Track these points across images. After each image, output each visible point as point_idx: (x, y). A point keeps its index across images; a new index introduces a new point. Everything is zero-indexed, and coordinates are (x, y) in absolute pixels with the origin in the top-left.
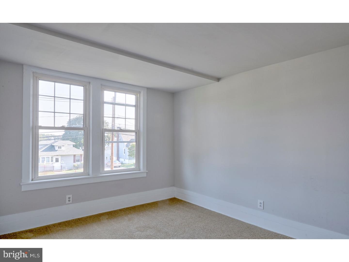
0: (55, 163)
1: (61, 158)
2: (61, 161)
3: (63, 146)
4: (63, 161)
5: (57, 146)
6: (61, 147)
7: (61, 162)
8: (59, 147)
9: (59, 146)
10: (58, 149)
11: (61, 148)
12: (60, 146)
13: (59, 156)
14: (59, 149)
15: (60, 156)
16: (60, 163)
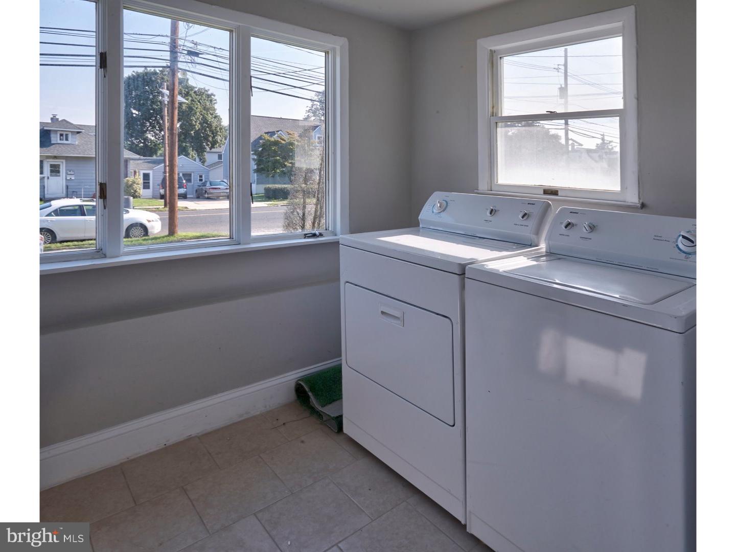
0: (48, 178)
1: (66, 167)
2: (67, 174)
3: (72, 135)
4: (72, 173)
5: (56, 131)
6: (67, 135)
7: (66, 179)
8: (61, 135)
9: (62, 132)
10: (59, 142)
11: (67, 139)
12: (64, 133)
13: (62, 160)
14: (62, 142)
15: (64, 161)
16: (64, 181)
